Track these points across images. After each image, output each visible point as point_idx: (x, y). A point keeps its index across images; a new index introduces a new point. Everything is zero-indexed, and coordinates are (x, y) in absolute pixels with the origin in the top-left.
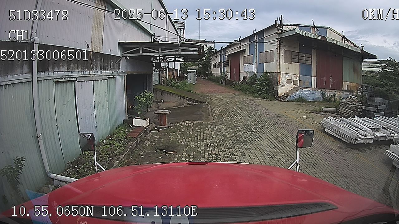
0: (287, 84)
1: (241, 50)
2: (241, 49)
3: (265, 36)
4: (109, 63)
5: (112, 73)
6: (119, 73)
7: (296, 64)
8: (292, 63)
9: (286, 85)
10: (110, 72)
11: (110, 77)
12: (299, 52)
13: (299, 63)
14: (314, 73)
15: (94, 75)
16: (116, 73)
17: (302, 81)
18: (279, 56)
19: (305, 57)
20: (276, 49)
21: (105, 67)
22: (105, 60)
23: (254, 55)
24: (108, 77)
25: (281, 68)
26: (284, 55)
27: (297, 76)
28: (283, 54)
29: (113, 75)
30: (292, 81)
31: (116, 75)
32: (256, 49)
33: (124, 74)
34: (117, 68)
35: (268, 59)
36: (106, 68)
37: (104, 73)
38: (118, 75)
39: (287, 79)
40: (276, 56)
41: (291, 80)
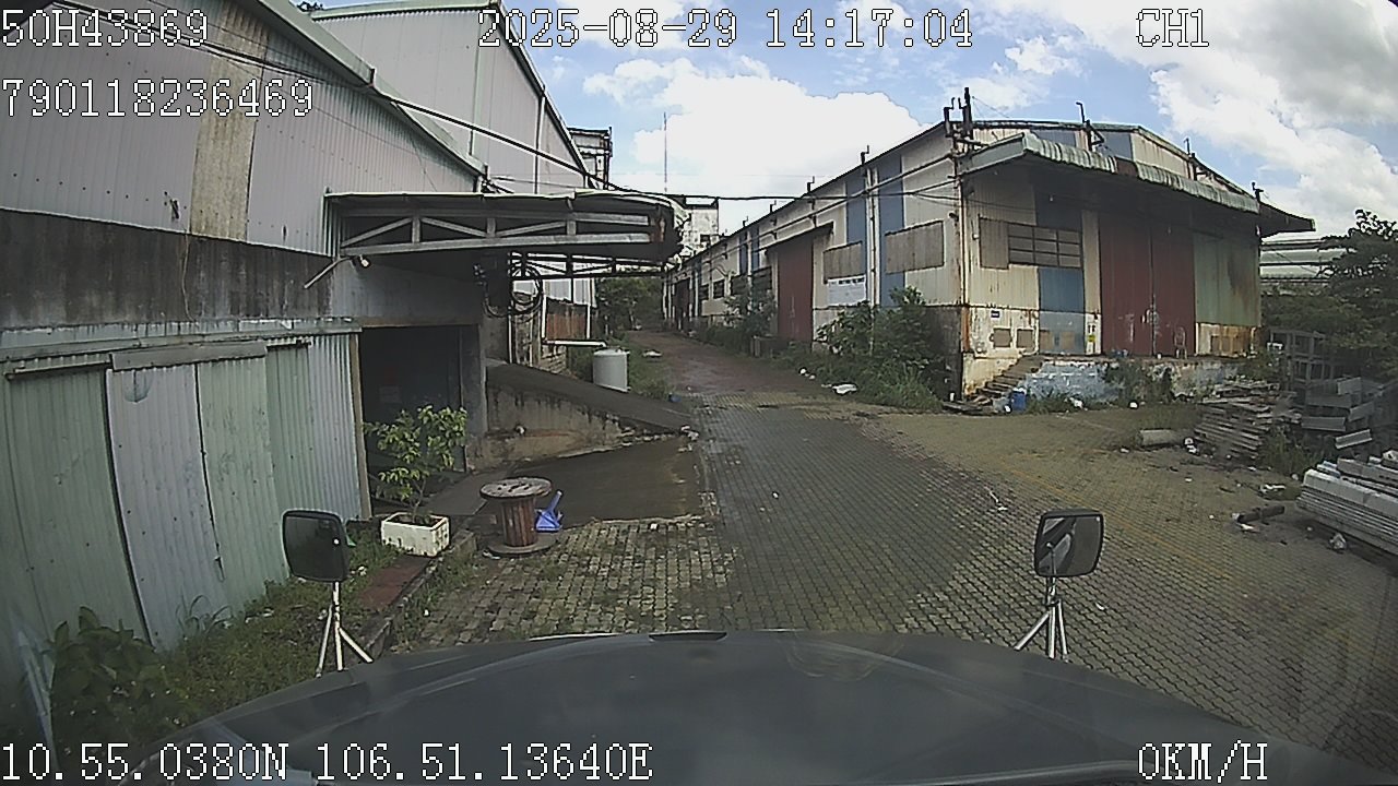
0: (994, 346)
1: (816, 228)
2: (815, 223)
3: (904, 172)
4: (276, 284)
5: (290, 327)
6: (322, 325)
7: (1024, 270)
8: (1010, 266)
9: (991, 351)
10: (283, 323)
11: (282, 342)
12: (1035, 224)
13: (1034, 264)
14: (1093, 299)
15: (199, 339)
16: (310, 326)
17: (1048, 331)
18: (964, 243)
19: (1057, 242)
20: (951, 215)
21: (256, 302)
22: (255, 273)
23: (863, 242)
24: (270, 343)
25: (969, 287)
26: (980, 238)
27: (1029, 313)
28: (976, 236)
29: (298, 336)
30: (1014, 334)
31: (309, 336)
32: (873, 219)
33: (350, 330)
34: (316, 303)
35: (920, 258)
36: (261, 306)
37: (254, 329)
38: (320, 335)
39: (995, 329)
40: (948, 244)
41: (1009, 330)
